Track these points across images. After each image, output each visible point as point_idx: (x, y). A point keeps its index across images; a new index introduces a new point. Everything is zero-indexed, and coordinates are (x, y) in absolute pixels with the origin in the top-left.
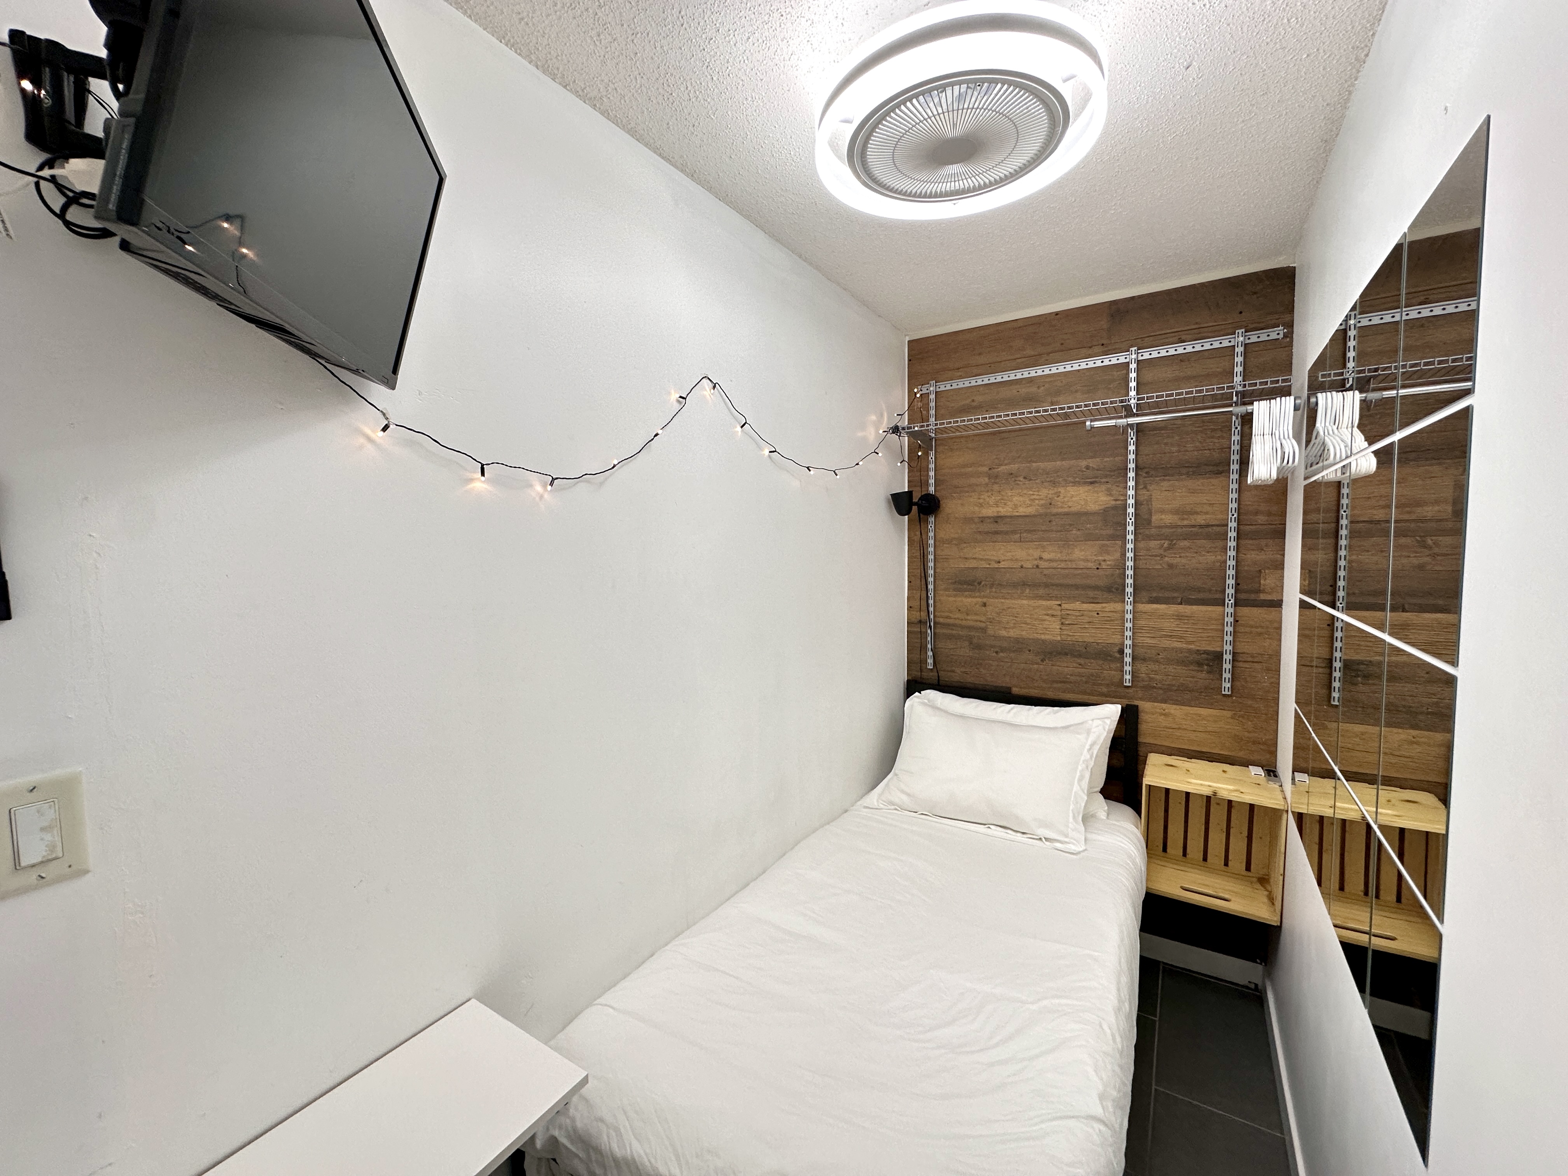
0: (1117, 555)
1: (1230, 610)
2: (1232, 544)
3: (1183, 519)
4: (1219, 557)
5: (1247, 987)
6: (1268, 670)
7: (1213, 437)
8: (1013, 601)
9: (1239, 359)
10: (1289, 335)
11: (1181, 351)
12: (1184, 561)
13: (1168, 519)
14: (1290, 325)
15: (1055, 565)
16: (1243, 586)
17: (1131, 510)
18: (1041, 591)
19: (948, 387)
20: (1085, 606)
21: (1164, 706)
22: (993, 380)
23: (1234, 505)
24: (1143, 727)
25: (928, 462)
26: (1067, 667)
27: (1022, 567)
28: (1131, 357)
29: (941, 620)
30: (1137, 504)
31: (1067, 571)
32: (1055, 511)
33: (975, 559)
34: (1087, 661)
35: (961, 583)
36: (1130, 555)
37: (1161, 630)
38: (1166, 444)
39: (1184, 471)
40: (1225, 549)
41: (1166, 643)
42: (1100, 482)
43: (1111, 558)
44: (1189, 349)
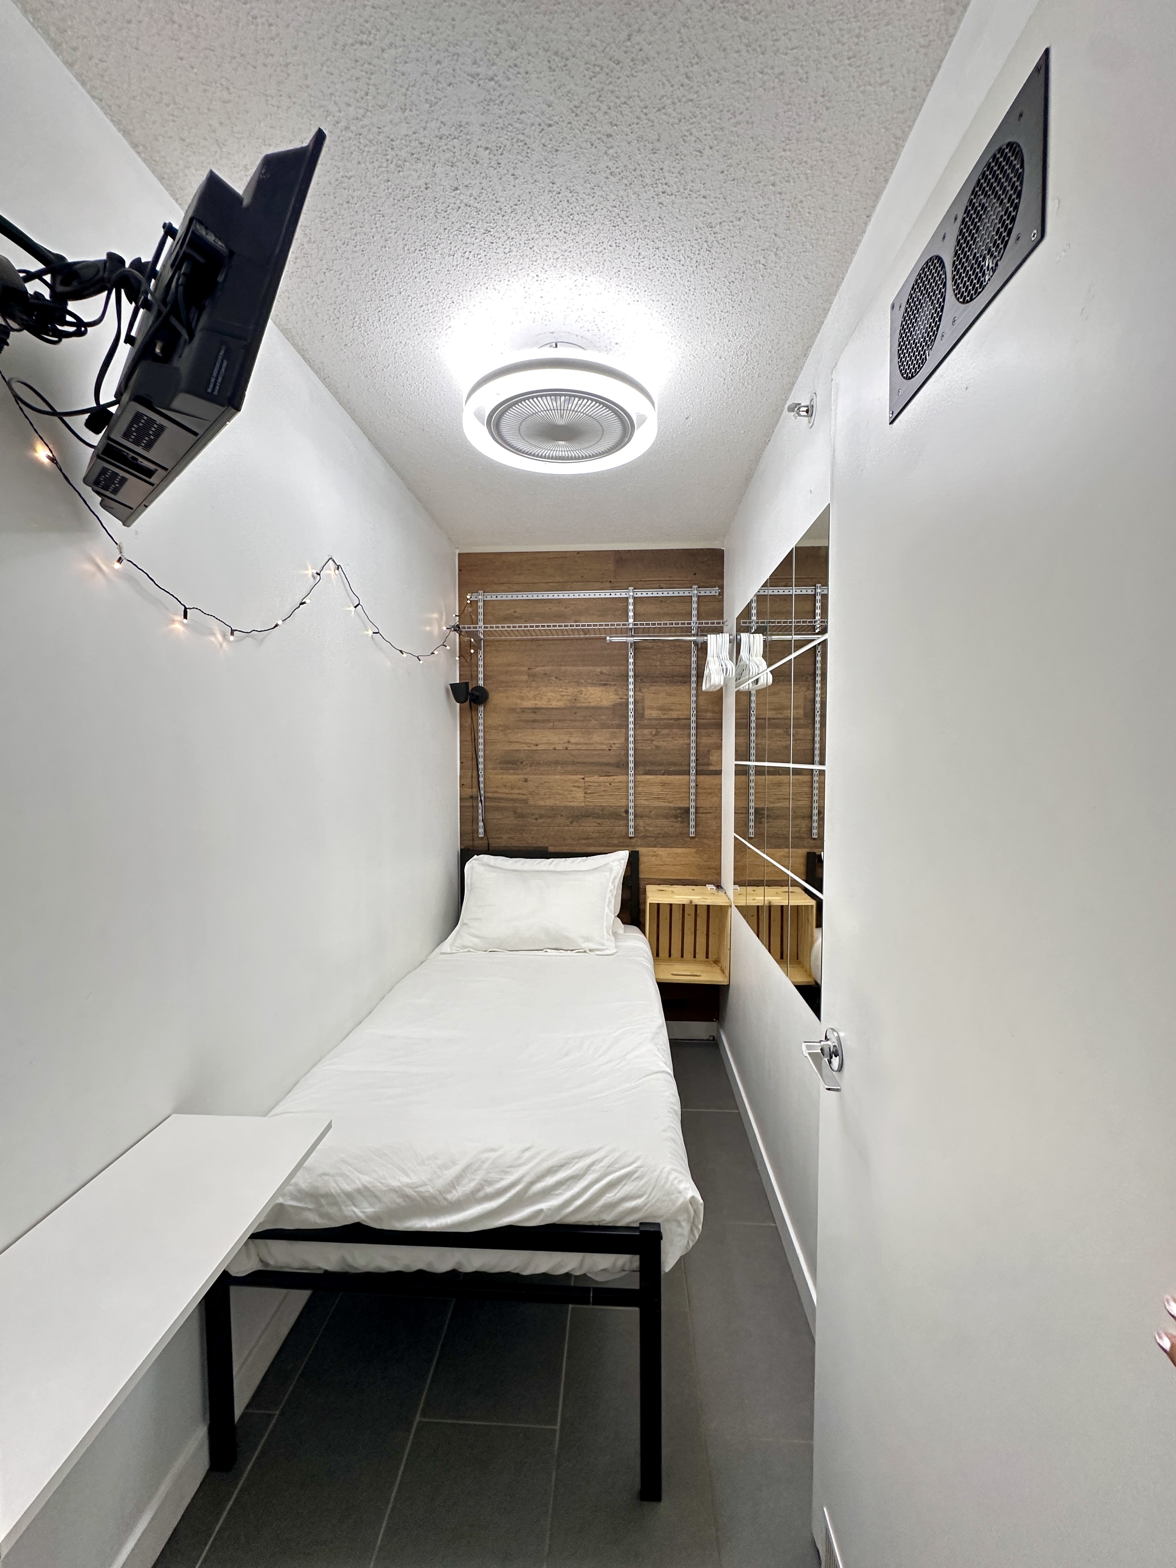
0: (623, 740)
1: (693, 777)
2: (693, 732)
3: (665, 714)
4: (686, 741)
5: (708, 1040)
6: (715, 818)
7: (681, 657)
8: (549, 777)
9: (695, 606)
10: (721, 594)
11: (660, 594)
12: (665, 744)
13: (655, 714)
14: (722, 587)
15: (579, 747)
16: (701, 761)
17: (631, 706)
18: (570, 768)
19: (494, 598)
20: (602, 779)
21: (655, 849)
22: (530, 597)
23: (693, 705)
24: (642, 867)
25: (478, 660)
26: (589, 827)
27: (555, 749)
28: (629, 594)
29: (490, 795)
30: (635, 702)
31: (588, 752)
32: (578, 705)
33: (518, 742)
34: (603, 820)
35: (507, 762)
36: (631, 739)
37: (652, 794)
38: (653, 659)
39: (664, 679)
40: (689, 735)
41: (656, 803)
42: (610, 685)
43: (619, 742)
44: (665, 594)
